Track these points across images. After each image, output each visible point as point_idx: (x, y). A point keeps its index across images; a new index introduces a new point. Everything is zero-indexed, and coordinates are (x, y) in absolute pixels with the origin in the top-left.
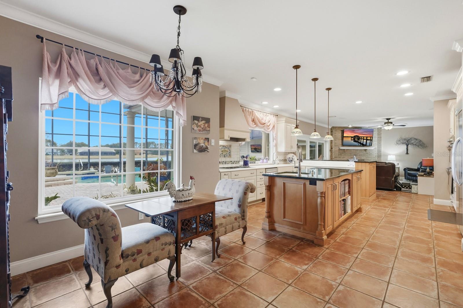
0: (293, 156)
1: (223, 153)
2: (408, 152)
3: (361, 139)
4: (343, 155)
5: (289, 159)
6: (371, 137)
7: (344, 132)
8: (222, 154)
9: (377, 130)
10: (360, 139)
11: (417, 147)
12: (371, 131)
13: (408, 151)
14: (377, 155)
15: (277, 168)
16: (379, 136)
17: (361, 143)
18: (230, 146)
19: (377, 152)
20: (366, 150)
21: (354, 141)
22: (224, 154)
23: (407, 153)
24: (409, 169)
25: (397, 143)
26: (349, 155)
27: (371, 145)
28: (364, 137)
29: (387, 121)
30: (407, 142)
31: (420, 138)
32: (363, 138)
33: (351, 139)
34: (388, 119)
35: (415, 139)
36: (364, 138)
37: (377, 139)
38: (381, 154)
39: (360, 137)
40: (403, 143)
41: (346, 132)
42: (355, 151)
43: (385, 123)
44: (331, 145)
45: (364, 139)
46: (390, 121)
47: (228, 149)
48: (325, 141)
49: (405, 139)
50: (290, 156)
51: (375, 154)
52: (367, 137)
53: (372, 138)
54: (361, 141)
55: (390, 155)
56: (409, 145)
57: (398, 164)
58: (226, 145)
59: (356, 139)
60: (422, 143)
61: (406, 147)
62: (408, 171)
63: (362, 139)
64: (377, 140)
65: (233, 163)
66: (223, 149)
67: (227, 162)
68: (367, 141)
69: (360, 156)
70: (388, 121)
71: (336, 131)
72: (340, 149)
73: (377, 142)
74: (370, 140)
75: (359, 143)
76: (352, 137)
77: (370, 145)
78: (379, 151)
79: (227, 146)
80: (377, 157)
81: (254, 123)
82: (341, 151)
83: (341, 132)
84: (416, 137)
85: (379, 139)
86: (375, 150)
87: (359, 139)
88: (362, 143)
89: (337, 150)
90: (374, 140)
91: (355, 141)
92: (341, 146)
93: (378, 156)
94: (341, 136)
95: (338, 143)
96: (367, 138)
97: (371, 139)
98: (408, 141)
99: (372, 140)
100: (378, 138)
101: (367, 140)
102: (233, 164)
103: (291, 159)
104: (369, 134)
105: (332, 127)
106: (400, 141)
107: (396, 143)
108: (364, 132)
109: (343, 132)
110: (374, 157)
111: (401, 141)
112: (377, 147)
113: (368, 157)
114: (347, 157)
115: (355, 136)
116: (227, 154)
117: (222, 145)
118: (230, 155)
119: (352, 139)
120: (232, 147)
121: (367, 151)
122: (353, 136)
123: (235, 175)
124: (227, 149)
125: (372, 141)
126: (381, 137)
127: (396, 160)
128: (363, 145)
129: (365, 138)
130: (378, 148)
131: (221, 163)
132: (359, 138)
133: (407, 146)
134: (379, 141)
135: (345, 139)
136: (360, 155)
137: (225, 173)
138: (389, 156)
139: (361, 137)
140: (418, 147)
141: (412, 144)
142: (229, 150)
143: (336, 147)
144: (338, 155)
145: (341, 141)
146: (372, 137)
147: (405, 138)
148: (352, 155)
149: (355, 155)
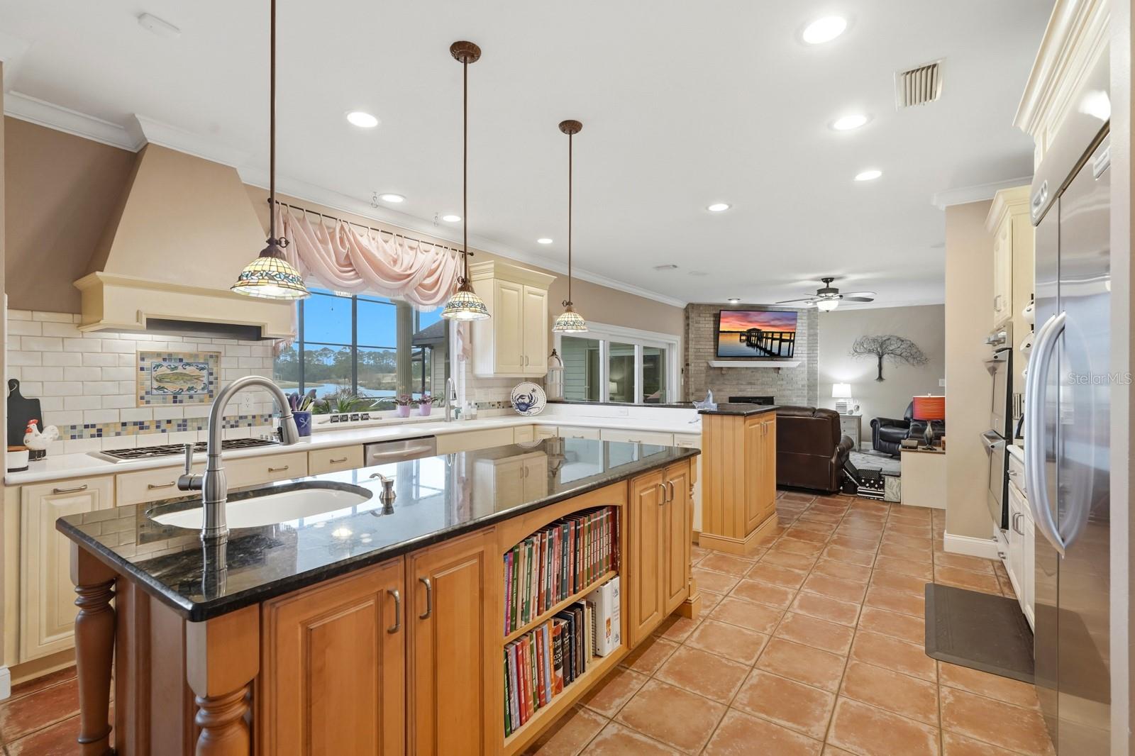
0: (534, 391)
1: (166, 385)
2: (883, 376)
3: (767, 338)
4: (718, 382)
5: (520, 400)
6: (791, 333)
7: (721, 320)
8: (159, 388)
9: (806, 314)
10: (763, 338)
11: (904, 361)
12: (792, 316)
13: (883, 371)
14: (805, 382)
15: (433, 436)
16: (812, 331)
17: (765, 350)
18: (216, 357)
19: (805, 376)
20: (779, 368)
21: (748, 345)
22: (171, 388)
23: (880, 378)
24: (883, 423)
25: (856, 351)
26: (735, 382)
27: (792, 357)
28: (773, 333)
29: (826, 284)
30: (881, 349)
31: (911, 336)
32: (773, 335)
33: (740, 340)
34: (827, 280)
35: (898, 338)
36: (774, 337)
37: (805, 338)
38: (817, 380)
39: (765, 332)
40: (870, 351)
41: (726, 320)
42: (749, 372)
43: (820, 292)
44: (685, 356)
45: (773, 339)
46: (832, 285)
47: (202, 369)
48: (669, 344)
49: (874, 341)
50: (524, 389)
51: (802, 378)
52: (781, 333)
53: (793, 334)
54: (766, 343)
55: (838, 382)
56: (885, 356)
57: (858, 407)
58: (185, 354)
59: (754, 338)
60: (915, 350)
61: (876, 360)
62: (881, 427)
63: (770, 338)
64: (806, 342)
65: (233, 423)
66: (164, 370)
67: (193, 420)
68: (783, 343)
69: (763, 386)
70: (828, 286)
71: (700, 316)
72: (710, 368)
73: (806, 349)
74: (790, 341)
75: (761, 348)
76: (742, 334)
77: (790, 356)
78: (812, 373)
79: (196, 356)
80: (806, 388)
81: (352, 273)
82: (711, 372)
83: (712, 319)
84: (902, 336)
85: (811, 338)
86: (802, 369)
87: (760, 339)
88: (769, 348)
89: (703, 369)
90: (798, 342)
91: (750, 344)
92: (713, 357)
93: (808, 386)
94: (712, 330)
95: (706, 350)
96: (781, 336)
97: (792, 338)
98: (881, 347)
99: (793, 341)
100: (809, 335)
101: (781, 340)
102: (232, 426)
103: (527, 401)
104: (786, 325)
105: (688, 305)
106: (862, 344)
107: (852, 351)
108: (773, 320)
109: (717, 319)
110: (800, 389)
111: (865, 346)
112: (806, 362)
113: (784, 390)
114: (728, 390)
115: (750, 331)
116: (190, 389)
117: (159, 355)
118: (212, 391)
119: (744, 338)
120: (223, 359)
121: (780, 371)
122: (745, 330)
123: (151, 487)
124: (192, 368)
125: (794, 345)
126: (816, 335)
127: (854, 397)
129: (777, 336)
130: (808, 364)
131: (153, 427)
132: (760, 335)
133: (880, 358)
134: (811, 345)
135: (722, 339)
136: (762, 384)
137: (59, 486)
138: (835, 386)
139: (767, 333)
140: (907, 360)
141: (892, 352)
142: (205, 373)
143: (699, 361)
144: (706, 383)
145: (712, 343)
146: (795, 333)
147: (874, 336)
148: (742, 384)
149: (750, 384)
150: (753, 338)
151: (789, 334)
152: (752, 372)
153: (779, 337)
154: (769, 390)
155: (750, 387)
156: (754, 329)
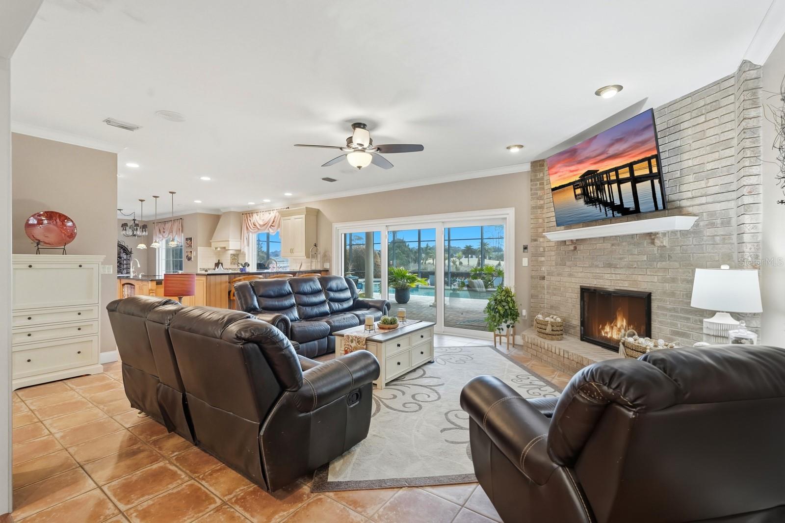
3: (610, 183)
4: (568, 263)
6: (649, 159)
10: (603, 183)
17: (611, 205)
21: (585, 202)
26: (588, 263)
28: (616, 169)
32: (617, 175)
33: (576, 196)
36: (620, 176)
39: (604, 173)
45: (620, 182)
52: (630, 166)
53: (654, 161)
54: (610, 193)
58: (235, 254)
59: (592, 187)
63: (613, 182)
74: (650, 177)
75: (606, 204)
76: (575, 185)
87: (600, 188)
88: (617, 202)
91: (589, 200)
96: (632, 171)
97: (655, 170)
99: (659, 175)
101: (635, 180)
114: (580, 275)
115: (584, 177)
119: (579, 191)
121: (658, 241)
122: (577, 178)
125: (661, 182)
128: (623, 212)
132: (599, 181)
136: (630, 266)
139: (607, 172)
148: (597, 266)
149: (610, 266)
150: (590, 189)
151: (646, 163)
152: (613, 245)
153: (628, 175)
154: (640, 278)
155: (609, 270)
156: (589, 173)
